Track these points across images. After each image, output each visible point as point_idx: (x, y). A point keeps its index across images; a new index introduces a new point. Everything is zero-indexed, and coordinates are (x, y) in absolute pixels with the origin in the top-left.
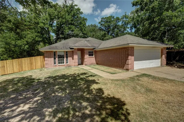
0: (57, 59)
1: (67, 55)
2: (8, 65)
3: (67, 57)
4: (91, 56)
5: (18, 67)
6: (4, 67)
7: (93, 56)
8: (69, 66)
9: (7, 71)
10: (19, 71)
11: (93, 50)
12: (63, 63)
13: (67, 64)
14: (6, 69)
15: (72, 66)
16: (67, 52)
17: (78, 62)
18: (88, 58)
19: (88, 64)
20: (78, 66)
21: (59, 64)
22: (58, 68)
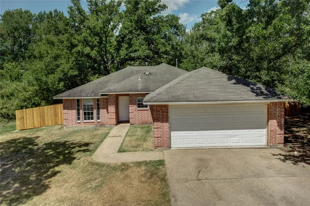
0: (81, 112)
1: (98, 105)
2: (28, 116)
3: (98, 109)
4: (142, 107)
5: (39, 120)
6: (23, 118)
7: (146, 107)
8: (102, 125)
9: (27, 124)
10: (41, 125)
12: (92, 118)
13: (98, 121)
14: (25, 122)
15: (107, 124)
16: (98, 100)
17: (116, 119)
18: (137, 112)
19: (135, 124)
20: (116, 125)
21: (85, 120)
22: (82, 126)
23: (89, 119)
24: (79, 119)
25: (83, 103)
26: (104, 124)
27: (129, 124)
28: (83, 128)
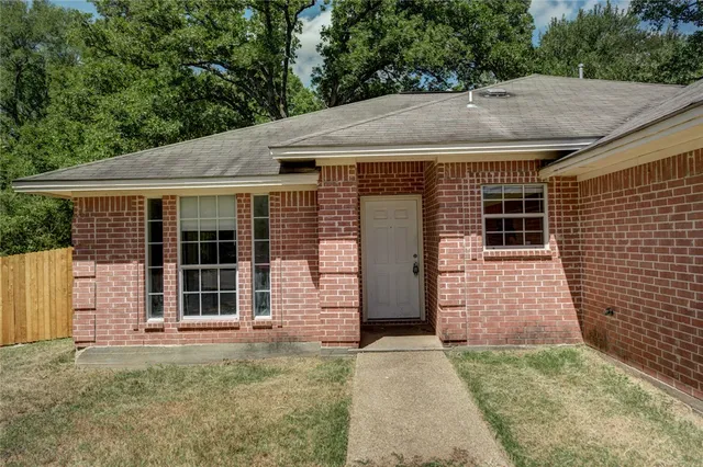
0: (172, 271)
1: (262, 230)
3: (263, 255)
4: (514, 241)
7: (538, 240)
8: (280, 340)
11: (549, 172)
12: (229, 307)
13: (260, 318)
15: (308, 338)
16: (262, 204)
17: (360, 309)
18: (482, 269)
19: (475, 339)
20: (362, 343)
21: (186, 313)
22: (171, 349)
23: (210, 309)
24: (156, 306)
25: (181, 221)
26: (294, 339)
27: (433, 341)
28: (177, 358)
